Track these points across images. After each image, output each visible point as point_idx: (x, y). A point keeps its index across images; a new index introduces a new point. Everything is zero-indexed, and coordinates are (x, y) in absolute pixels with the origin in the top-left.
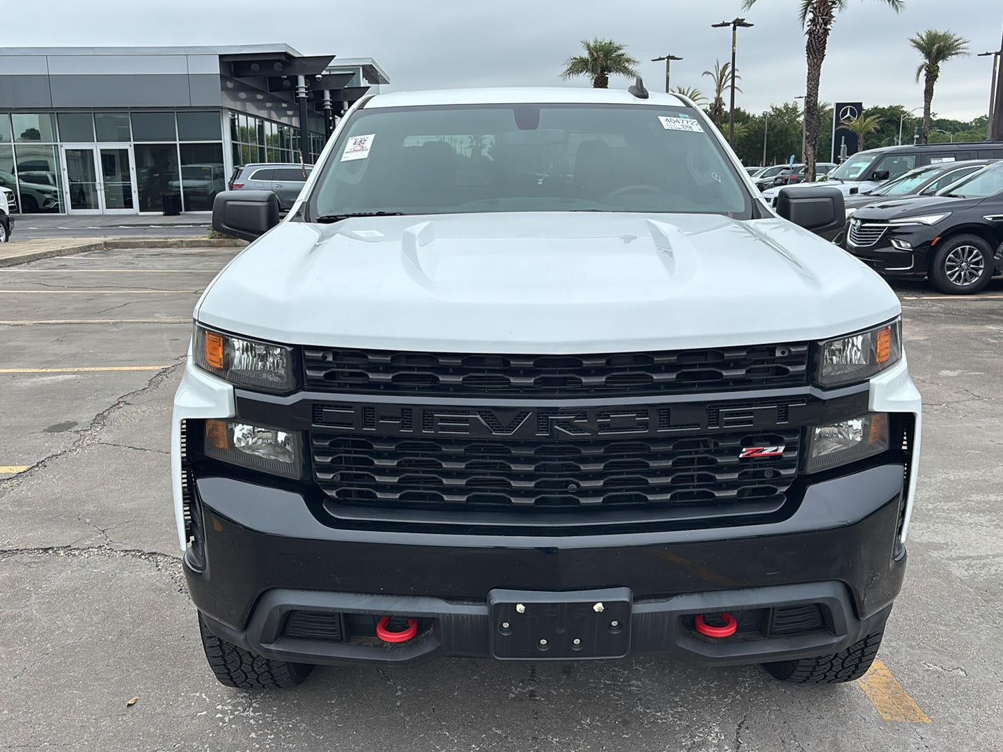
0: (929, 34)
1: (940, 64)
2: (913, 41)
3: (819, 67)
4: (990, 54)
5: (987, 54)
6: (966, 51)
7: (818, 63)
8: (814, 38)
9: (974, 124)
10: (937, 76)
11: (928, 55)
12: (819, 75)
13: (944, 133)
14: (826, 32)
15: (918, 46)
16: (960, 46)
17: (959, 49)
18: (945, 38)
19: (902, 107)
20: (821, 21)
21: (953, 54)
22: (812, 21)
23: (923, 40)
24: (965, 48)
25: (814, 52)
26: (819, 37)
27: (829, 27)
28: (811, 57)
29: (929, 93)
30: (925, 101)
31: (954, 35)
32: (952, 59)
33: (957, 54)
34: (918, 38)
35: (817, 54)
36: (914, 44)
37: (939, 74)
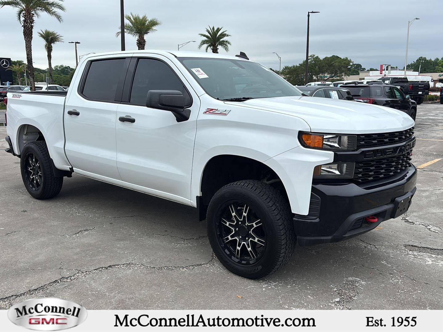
0: (46, 31)
1: (52, 44)
2: (39, 33)
3: (31, 42)
4: (73, 43)
5: (72, 42)
6: (62, 40)
7: (30, 40)
8: (27, 29)
9: (47, 70)
10: (52, 50)
11: (47, 40)
12: (31, 46)
13: (40, 74)
14: (32, 27)
15: (42, 36)
16: (59, 38)
17: (60, 39)
18: (53, 34)
19: (23, 61)
20: (29, 21)
21: (57, 41)
22: (25, 21)
23: (44, 34)
24: (62, 39)
25: (28, 35)
26: (29, 29)
27: (32, 25)
28: (26, 37)
29: (49, 57)
30: (49, 60)
31: (57, 33)
32: (57, 43)
33: (58, 41)
34: (41, 33)
35: (29, 36)
36: (40, 35)
37: (52, 49)
